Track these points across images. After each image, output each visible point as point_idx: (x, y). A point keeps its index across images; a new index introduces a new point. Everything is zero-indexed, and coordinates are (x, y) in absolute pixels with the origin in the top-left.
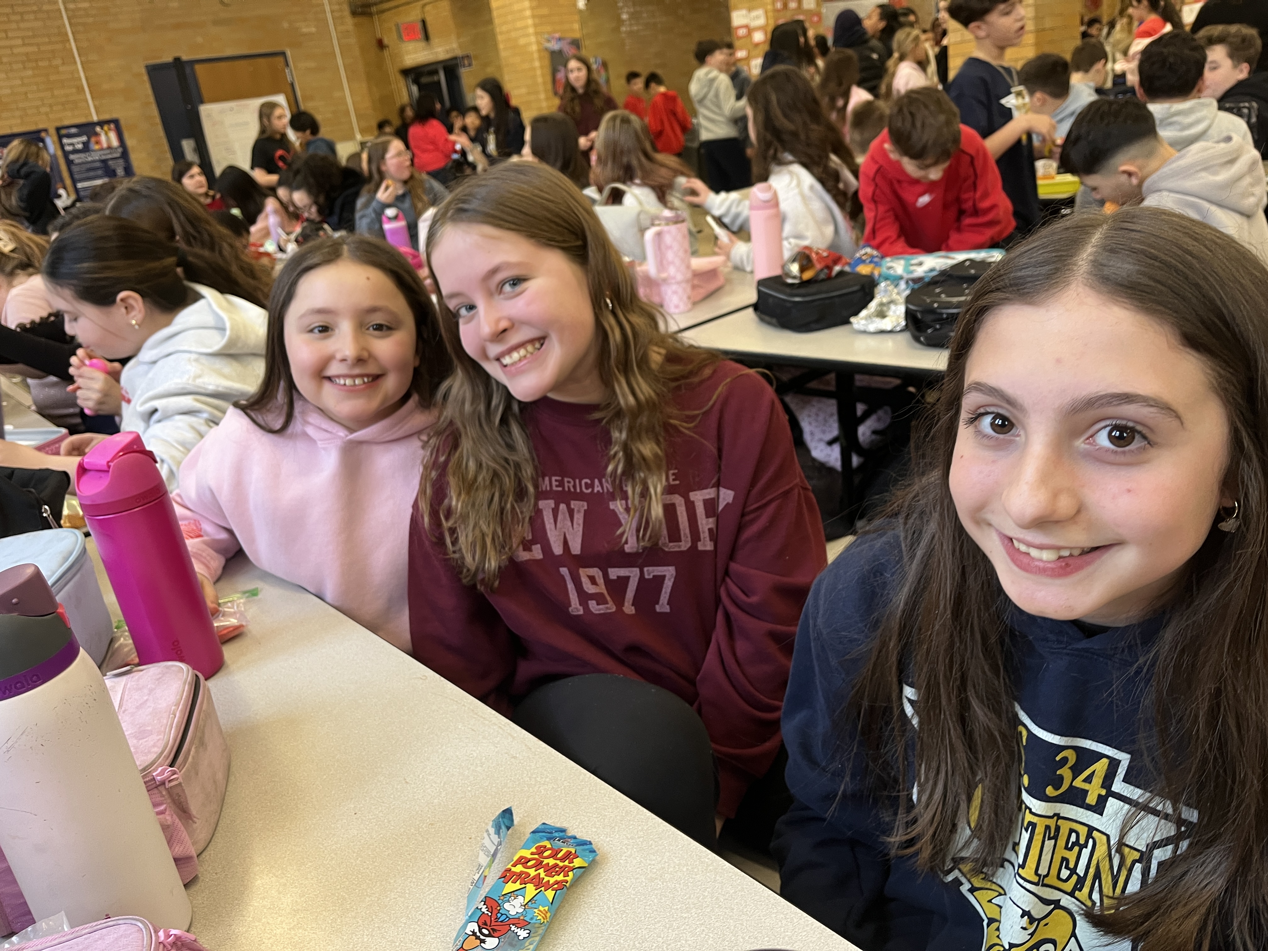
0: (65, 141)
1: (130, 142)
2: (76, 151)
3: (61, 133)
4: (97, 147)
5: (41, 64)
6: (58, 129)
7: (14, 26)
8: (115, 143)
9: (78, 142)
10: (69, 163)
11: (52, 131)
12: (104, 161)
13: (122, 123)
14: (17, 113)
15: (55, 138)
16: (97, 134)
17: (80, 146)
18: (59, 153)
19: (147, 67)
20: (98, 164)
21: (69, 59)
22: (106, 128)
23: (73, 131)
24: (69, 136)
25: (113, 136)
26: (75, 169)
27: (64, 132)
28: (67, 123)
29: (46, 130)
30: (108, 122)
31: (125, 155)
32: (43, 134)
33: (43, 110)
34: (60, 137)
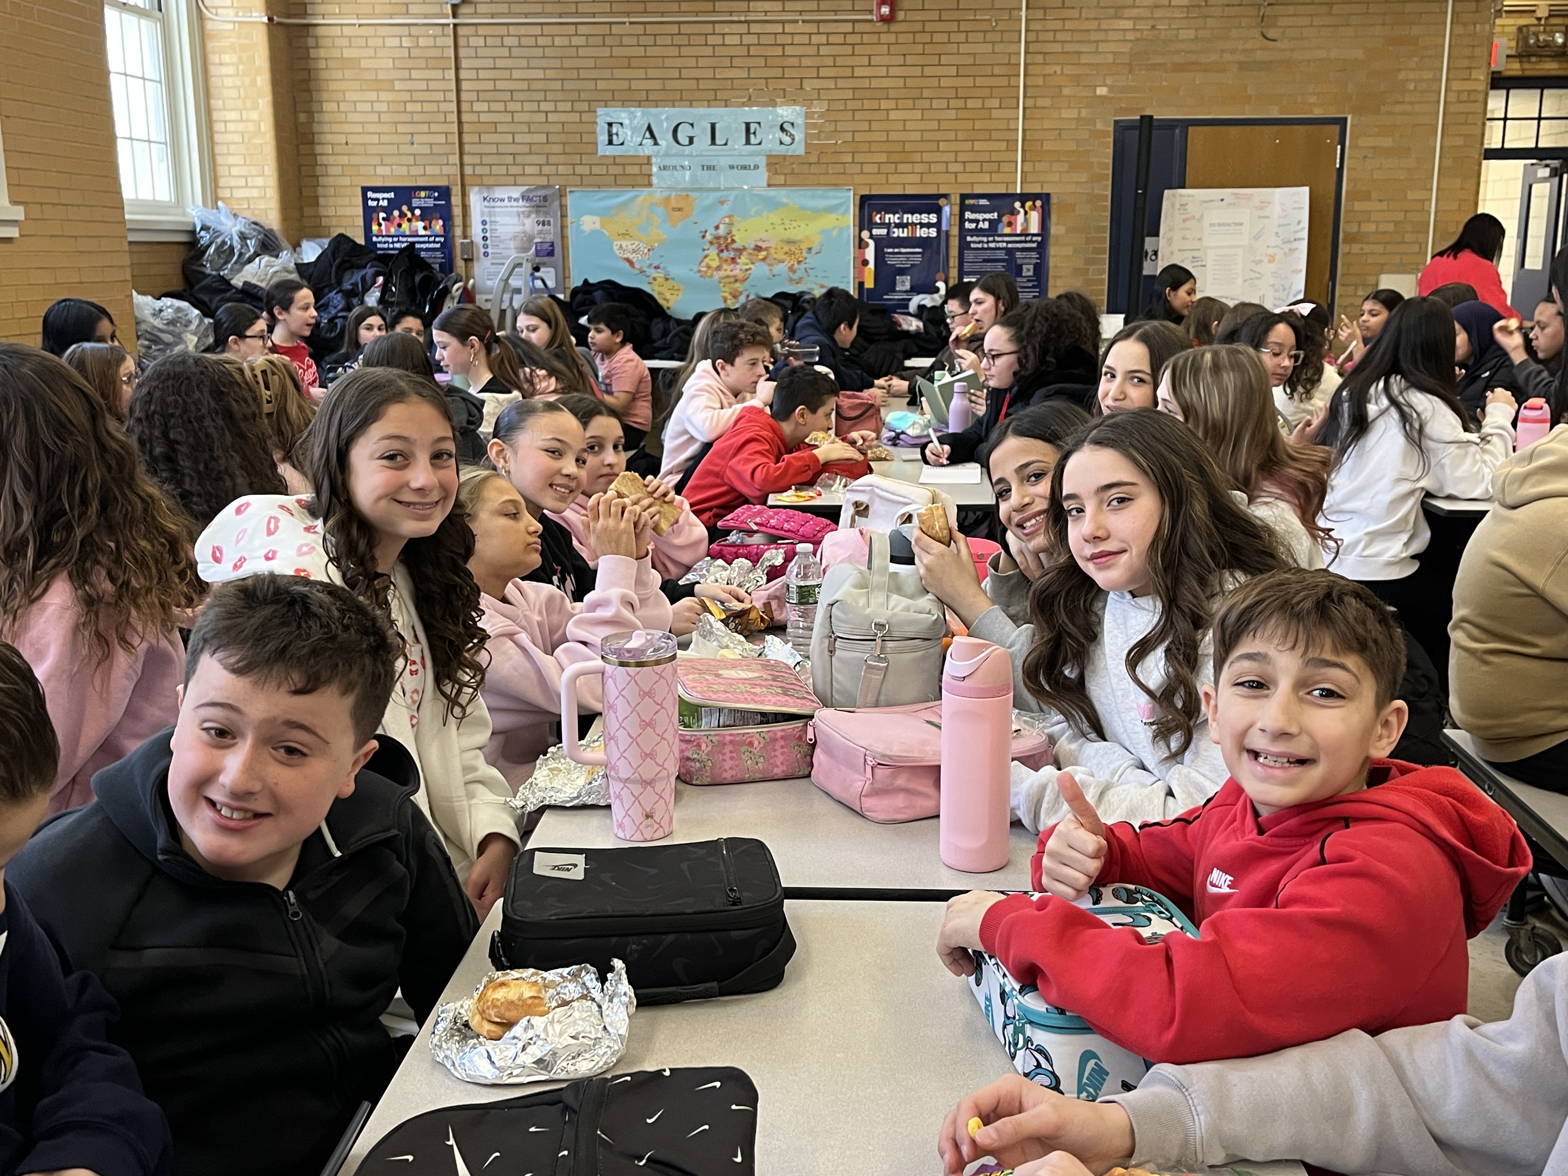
0: (968, 215)
1: (1055, 230)
2: (978, 232)
3: (965, 202)
4: (1007, 230)
5: (971, 103)
6: (964, 197)
7: (953, 48)
8: (1034, 228)
9: (984, 219)
10: (964, 246)
11: (956, 199)
12: (1010, 252)
13: (1054, 200)
14: (919, 168)
15: (956, 210)
16: (1014, 212)
17: (986, 225)
18: (955, 231)
19: (1116, 122)
20: (1002, 255)
21: (1009, 100)
22: (1029, 204)
23: (983, 202)
24: (975, 209)
25: (1035, 217)
26: (969, 255)
27: (968, 202)
28: (978, 190)
29: (945, 196)
30: (1034, 197)
31: (1042, 248)
32: (942, 202)
33: (952, 168)
34: (963, 208)
